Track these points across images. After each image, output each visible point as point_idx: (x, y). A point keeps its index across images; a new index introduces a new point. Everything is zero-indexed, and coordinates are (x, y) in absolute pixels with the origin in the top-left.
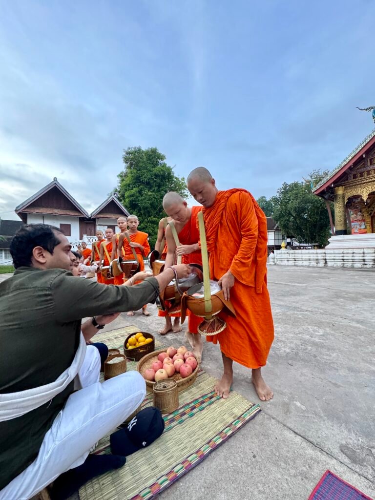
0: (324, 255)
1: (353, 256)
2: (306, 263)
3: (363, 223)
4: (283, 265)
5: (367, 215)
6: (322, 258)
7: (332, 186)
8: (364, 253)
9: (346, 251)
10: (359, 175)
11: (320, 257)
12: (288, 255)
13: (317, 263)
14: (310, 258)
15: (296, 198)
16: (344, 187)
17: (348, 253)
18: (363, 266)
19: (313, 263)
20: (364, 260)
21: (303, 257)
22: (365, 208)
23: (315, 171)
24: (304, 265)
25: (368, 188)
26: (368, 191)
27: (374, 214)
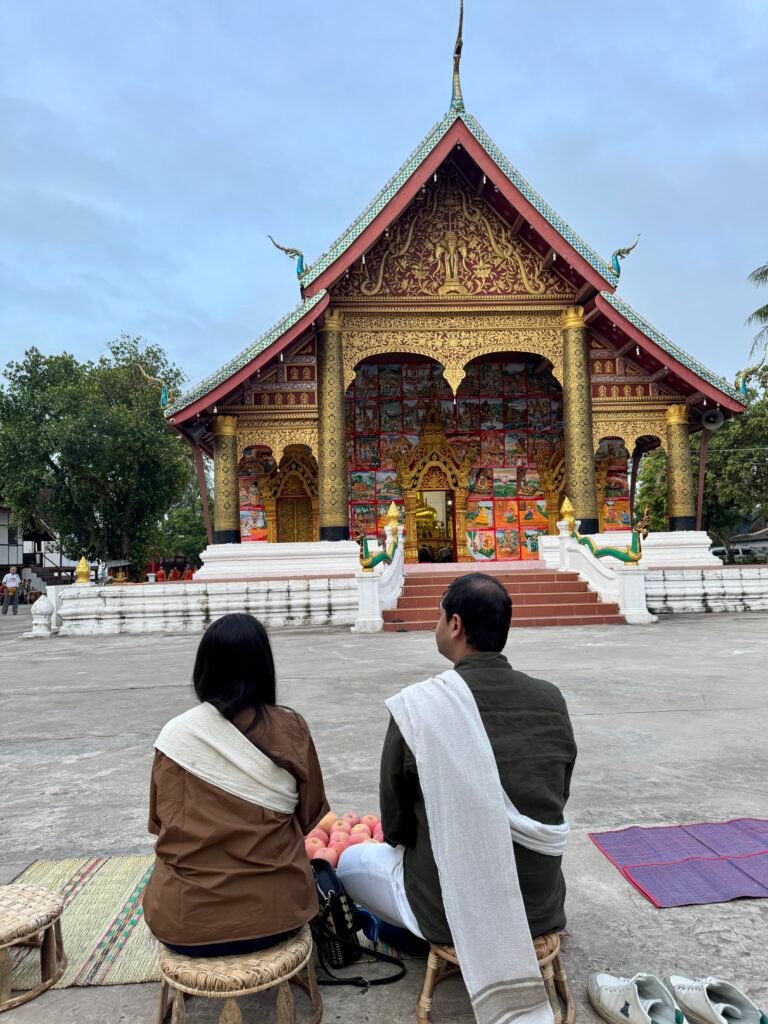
0: (204, 598)
1: (268, 600)
2: (154, 625)
3: (261, 514)
4: (83, 636)
5: (270, 494)
6: (199, 606)
7: (215, 411)
8: (289, 591)
9: (253, 586)
10: (266, 399)
11: (194, 604)
12: (100, 601)
13: (185, 623)
14: (166, 608)
15: (72, 409)
16: (236, 418)
17: (258, 592)
18: (287, 622)
19: (175, 624)
20: (289, 607)
21: (148, 608)
22: (265, 477)
23: (126, 340)
24: (150, 630)
25: (283, 435)
26: (284, 441)
27: (282, 494)
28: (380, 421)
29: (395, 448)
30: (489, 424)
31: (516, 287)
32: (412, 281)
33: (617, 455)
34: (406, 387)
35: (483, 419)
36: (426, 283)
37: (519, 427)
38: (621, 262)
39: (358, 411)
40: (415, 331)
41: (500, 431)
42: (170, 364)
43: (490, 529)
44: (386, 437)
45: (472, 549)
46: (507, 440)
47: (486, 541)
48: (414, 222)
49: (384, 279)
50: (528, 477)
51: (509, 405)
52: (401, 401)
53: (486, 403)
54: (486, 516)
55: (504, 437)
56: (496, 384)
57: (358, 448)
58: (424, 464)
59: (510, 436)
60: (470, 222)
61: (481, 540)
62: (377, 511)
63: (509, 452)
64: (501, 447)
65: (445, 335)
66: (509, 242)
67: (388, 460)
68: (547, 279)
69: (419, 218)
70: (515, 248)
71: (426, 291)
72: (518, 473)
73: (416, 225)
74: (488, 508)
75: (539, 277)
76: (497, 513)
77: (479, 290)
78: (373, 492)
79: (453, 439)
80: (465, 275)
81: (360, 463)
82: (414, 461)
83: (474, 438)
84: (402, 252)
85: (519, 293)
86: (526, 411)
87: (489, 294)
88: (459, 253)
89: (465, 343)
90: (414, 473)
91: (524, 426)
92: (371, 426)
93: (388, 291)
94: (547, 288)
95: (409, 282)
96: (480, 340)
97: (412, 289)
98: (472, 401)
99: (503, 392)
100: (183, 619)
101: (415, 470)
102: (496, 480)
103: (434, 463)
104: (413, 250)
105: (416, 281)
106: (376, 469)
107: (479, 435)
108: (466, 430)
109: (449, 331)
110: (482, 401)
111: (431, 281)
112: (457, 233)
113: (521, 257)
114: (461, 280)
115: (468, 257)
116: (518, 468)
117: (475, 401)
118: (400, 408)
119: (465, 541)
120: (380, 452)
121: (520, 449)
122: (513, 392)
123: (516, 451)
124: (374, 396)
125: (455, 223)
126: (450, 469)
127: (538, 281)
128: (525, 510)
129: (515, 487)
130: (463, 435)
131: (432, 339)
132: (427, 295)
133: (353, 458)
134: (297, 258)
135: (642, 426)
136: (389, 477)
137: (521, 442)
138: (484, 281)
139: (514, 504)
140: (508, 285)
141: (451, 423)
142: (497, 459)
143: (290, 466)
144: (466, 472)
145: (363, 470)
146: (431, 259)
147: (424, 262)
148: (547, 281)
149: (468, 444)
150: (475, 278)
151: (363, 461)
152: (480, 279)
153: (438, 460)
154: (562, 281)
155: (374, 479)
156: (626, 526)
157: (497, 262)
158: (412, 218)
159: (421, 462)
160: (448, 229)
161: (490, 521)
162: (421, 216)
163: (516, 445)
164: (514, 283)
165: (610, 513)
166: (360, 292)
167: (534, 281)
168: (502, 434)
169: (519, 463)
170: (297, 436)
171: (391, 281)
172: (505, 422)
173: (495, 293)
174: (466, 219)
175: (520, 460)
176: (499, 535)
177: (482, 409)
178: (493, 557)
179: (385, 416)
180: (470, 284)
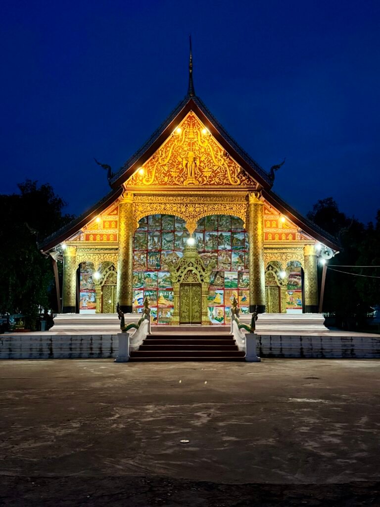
0: (50, 342)
1: (81, 344)
5: (98, 283)
6: (47, 346)
8: (92, 340)
10: (92, 238)
11: (45, 345)
13: (40, 355)
14: (31, 347)
16: (76, 247)
18: (90, 356)
19: (35, 355)
20: (91, 348)
25: (100, 256)
26: (100, 260)
27: (105, 283)
28: (161, 244)
29: (169, 259)
30: (223, 246)
31: (225, 181)
32: (170, 178)
33: (295, 266)
34: (177, 225)
35: (219, 244)
36: (178, 178)
37: (240, 249)
38: (275, 173)
39: (149, 238)
40: (171, 203)
41: (229, 251)
42: (55, 195)
43: (221, 306)
44: (165, 252)
45: (211, 317)
46: (233, 255)
47: (219, 313)
48: (172, 147)
49: (156, 176)
50: (244, 277)
51: (235, 236)
52: (174, 233)
53: (221, 234)
54: (219, 299)
55: (231, 254)
56: (228, 224)
57: (148, 258)
58: (185, 268)
59: (235, 253)
60: (202, 147)
61: (216, 312)
62: (158, 294)
63: (234, 262)
64: (230, 260)
65: (187, 205)
66: (222, 157)
67: (165, 265)
68: (242, 177)
69: (175, 145)
70: (225, 160)
71: (177, 183)
72: (239, 275)
73: (173, 149)
74: (221, 294)
75: (237, 176)
76: (226, 297)
77: (205, 183)
78: (156, 283)
79: (203, 254)
80: (198, 175)
81: (150, 267)
82: (180, 267)
83: (214, 254)
84: (165, 163)
85: (226, 184)
86: (244, 240)
87: (210, 185)
88: (195, 163)
89: (197, 210)
90: (179, 274)
91: (243, 248)
92: (156, 246)
93: (157, 182)
94: (241, 182)
95: (168, 178)
96: (205, 208)
97: (170, 182)
98: (213, 234)
99: (231, 229)
100: (39, 353)
101: (180, 272)
102: (226, 279)
103: (191, 268)
104: (171, 162)
105: (172, 177)
106: (158, 270)
107: (217, 253)
108: (210, 250)
109: (189, 203)
110: (219, 233)
111: (180, 177)
112: (195, 153)
113: (228, 165)
114: (196, 177)
115: (200, 165)
116: (239, 272)
117: (215, 233)
118: (173, 236)
119: (207, 313)
120: (161, 260)
121: (240, 261)
122: (237, 229)
123: (238, 262)
124: (159, 229)
125: (194, 147)
126: (200, 272)
127: (236, 178)
128: (242, 296)
129: (236, 282)
130: (207, 252)
131: (180, 207)
132: (178, 185)
133: (146, 265)
134: (108, 169)
135: (291, 256)
136: (165, 275)
137: (241, 257)
138: (208, 178)
139: (235, 292)
140: (220, 180)
141: (202, 245)
142: (227, 266)
143: (110, 268)
144: (209, 273)
145: (151, 271)
146: (180, 166)
147: (176, 167)
148: (241, 178)
149: (210, 257)
150: (203, 176)
151: (151, 266)
152: (206, 177)
153: (193, 266)
154: (249, 178)
155: (157, 276)
156: (299, 306)
157: (215, 168)
158: (171, 145)
159: (183, 267)
160: (190, 150)
161: (222, 302)
162: (176, 144)
163: (238, 259)
164: (223, 179)
165: (290, 299)
166: (143, 183)
167: (234, 178)
168: (230, 252)
169: (239, 269)
170: (107, 257)
171: (159, 177)
172: (232, 246)
173: (214, 184)
174: (200, 145)
175: (240, 267)
176: (227, 310)
177: (219, 238)
178: (223, 322)
179: (164, 241)
180: (200, 179)
